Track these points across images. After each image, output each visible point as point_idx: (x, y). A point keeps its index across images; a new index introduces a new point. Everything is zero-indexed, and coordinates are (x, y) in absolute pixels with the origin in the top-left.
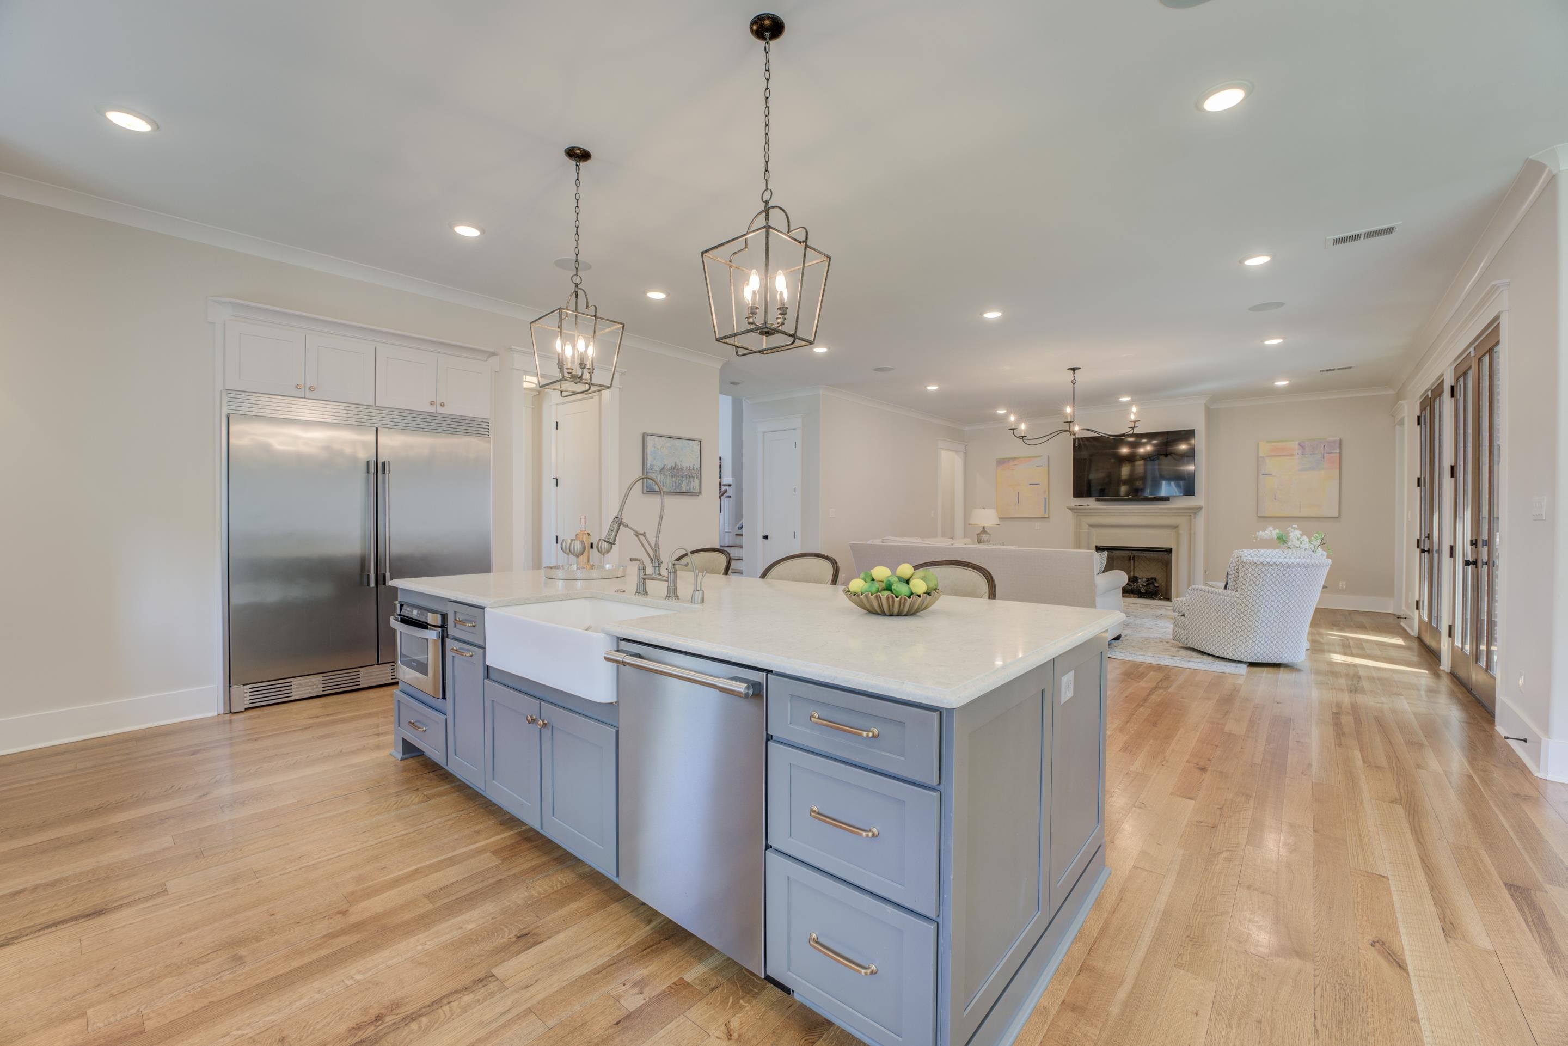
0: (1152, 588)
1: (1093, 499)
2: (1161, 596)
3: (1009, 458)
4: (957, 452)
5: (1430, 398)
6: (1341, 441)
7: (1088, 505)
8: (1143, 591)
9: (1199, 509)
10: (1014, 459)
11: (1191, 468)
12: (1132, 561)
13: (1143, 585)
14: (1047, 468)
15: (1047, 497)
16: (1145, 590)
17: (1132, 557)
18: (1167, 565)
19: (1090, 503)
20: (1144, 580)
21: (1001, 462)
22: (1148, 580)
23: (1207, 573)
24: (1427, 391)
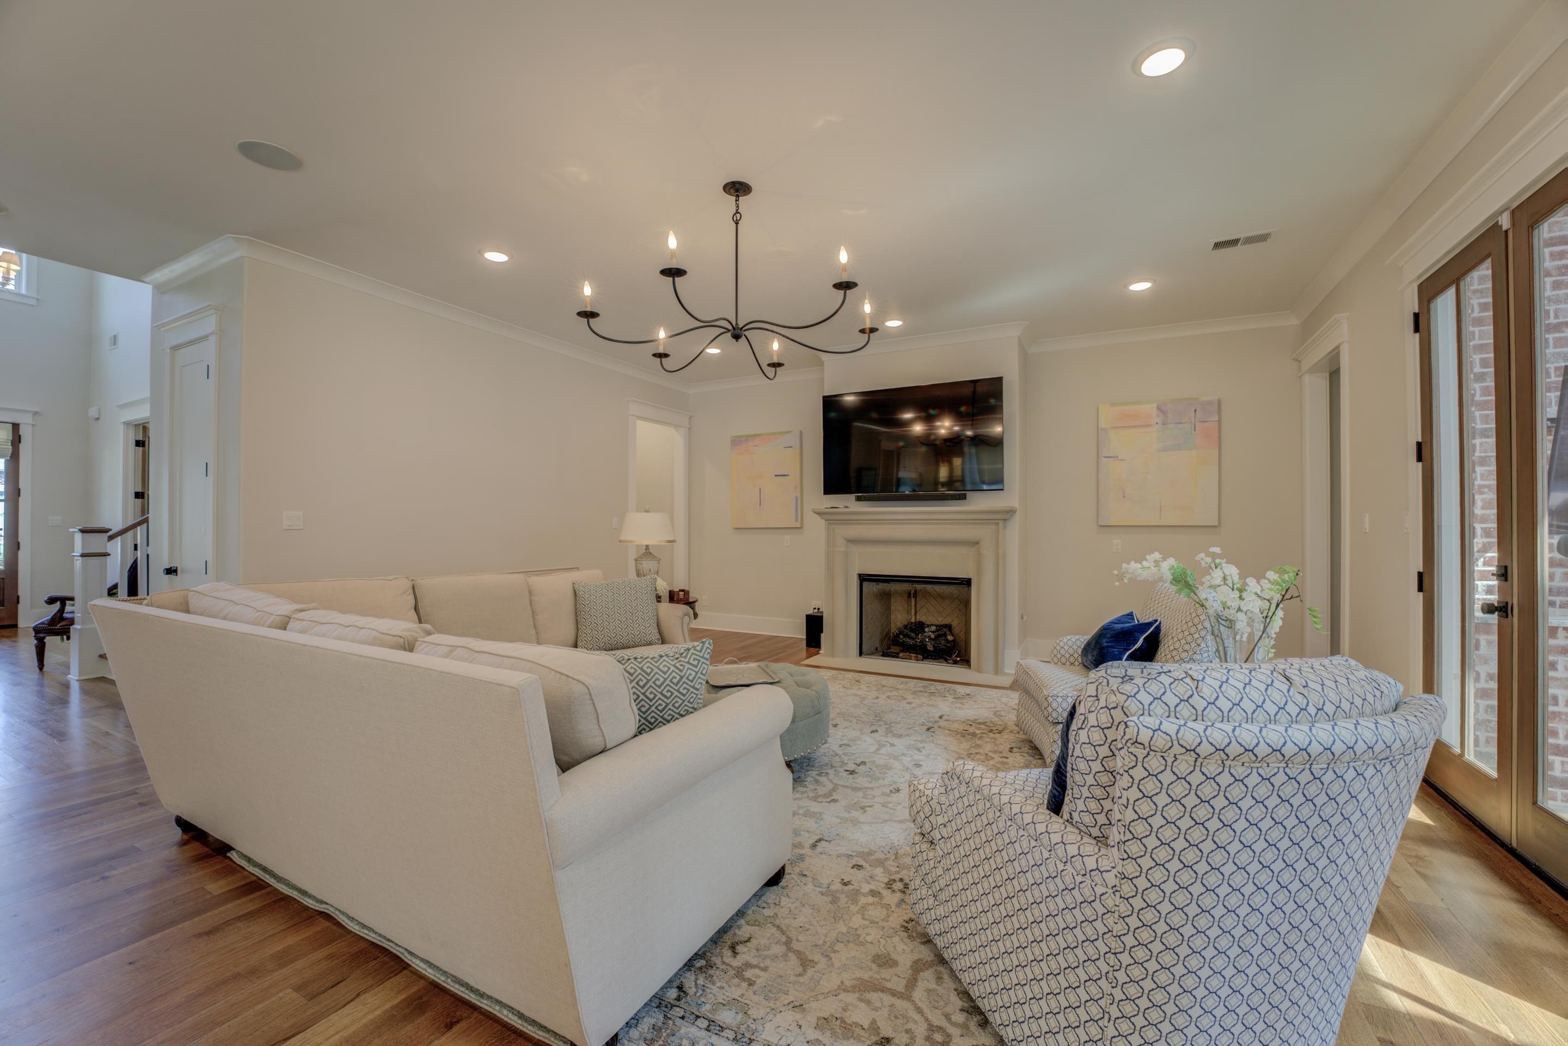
0: (943, 642)
1: (852, 497)
2: (956, 656)
3: (748, 436)
4: (677, 426)
5: (1506, 232)
6: (1219, 402)
7: (847, 507)
8: (930, 648)
9: (1011, 512)
10: (755, 436)
11: (998, 429)
12: (913, 600)
13: (930, 639)
14: (798, 450)
15: (799, 495)
16: (934, 647)
17: (912, 592)
18: (965, 604)
19: (847, 503)
20: (934, 628)
21: (737, 442)
22: (940, 627)
23: (1025, 618)
24: (1500, 212)
